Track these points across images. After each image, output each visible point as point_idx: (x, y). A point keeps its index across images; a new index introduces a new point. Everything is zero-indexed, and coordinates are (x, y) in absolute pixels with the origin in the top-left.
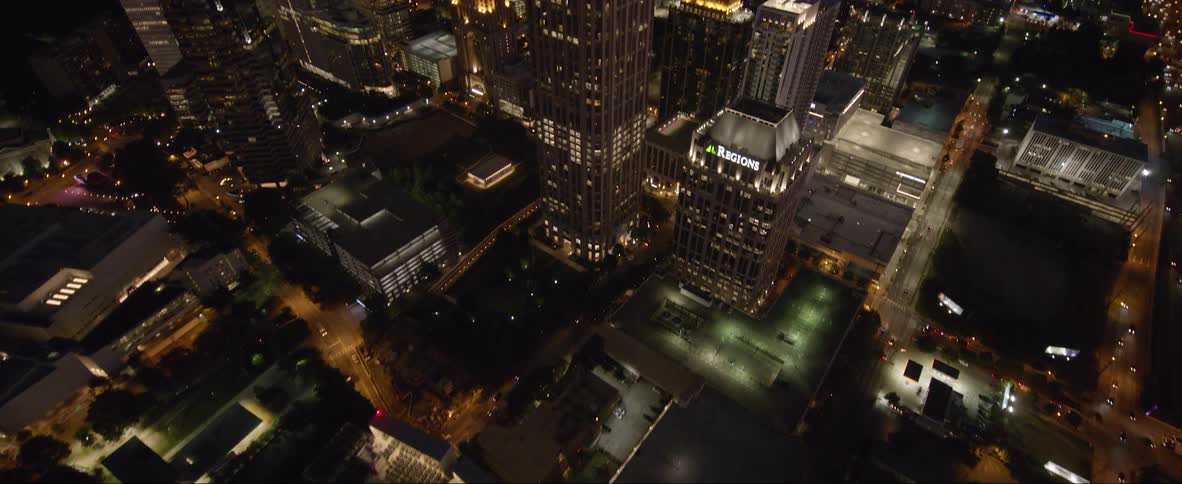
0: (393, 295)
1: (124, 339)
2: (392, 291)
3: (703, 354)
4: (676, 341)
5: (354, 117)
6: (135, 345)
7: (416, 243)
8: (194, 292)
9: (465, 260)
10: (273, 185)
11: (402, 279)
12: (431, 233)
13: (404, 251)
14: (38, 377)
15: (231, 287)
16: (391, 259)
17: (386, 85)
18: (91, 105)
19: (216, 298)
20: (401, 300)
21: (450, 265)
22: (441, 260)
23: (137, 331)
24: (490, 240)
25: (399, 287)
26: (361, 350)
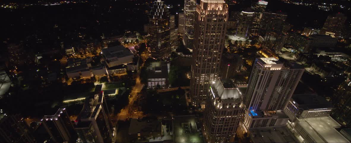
0: (150, 87)
1: (113, 70)
2: (150, 86)
3: (182, 139)
4: (181, 131)
5: (181, 53)
6: (114, 72)
7: (160, 79)
8: (127, 69)
9: (169, 89)
10: (155, 59)
11: (153, 85)
12: (164, 79)
13: (156, 80)
14: (100, 69)
15: (133, 71)
16: (153, 80)
17: (191, 49)
18: (148, 35)
19: (129, 72)
20: (151, 89)
21: (165, 88)
22: (164, 86)
23: (115, 70)
24: (177, 88)
25: (151, 86)
26: (138, 93)
